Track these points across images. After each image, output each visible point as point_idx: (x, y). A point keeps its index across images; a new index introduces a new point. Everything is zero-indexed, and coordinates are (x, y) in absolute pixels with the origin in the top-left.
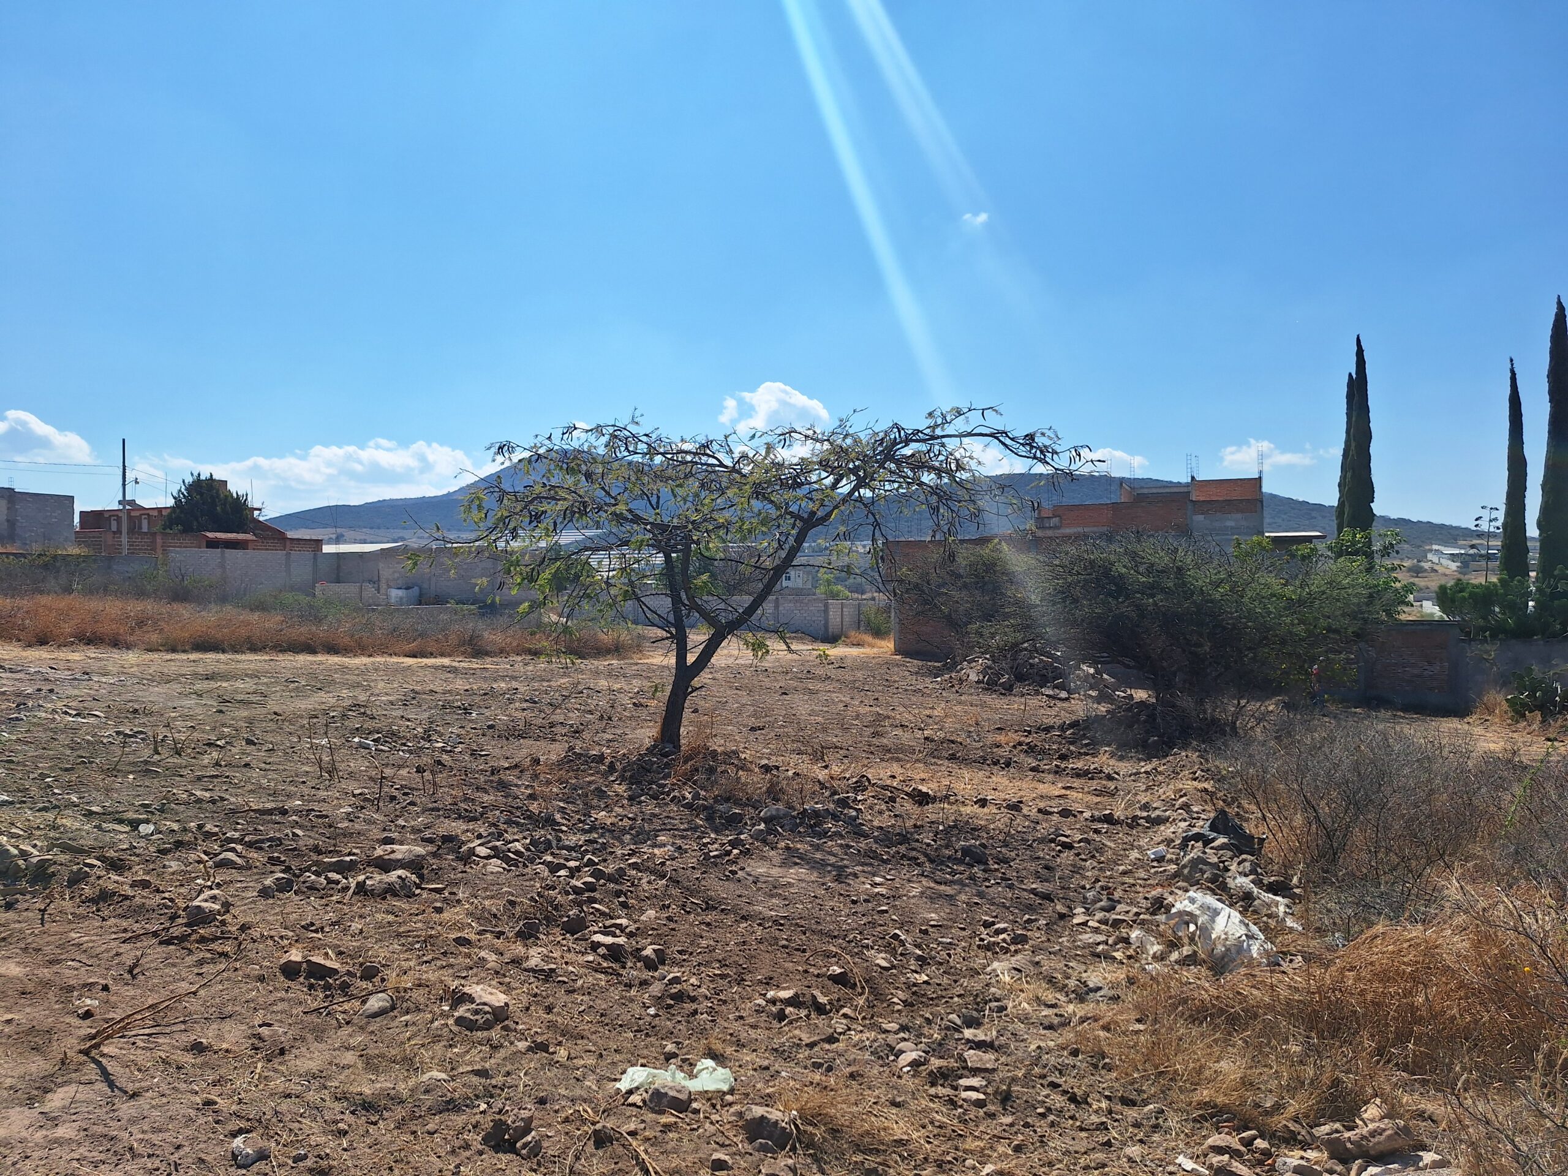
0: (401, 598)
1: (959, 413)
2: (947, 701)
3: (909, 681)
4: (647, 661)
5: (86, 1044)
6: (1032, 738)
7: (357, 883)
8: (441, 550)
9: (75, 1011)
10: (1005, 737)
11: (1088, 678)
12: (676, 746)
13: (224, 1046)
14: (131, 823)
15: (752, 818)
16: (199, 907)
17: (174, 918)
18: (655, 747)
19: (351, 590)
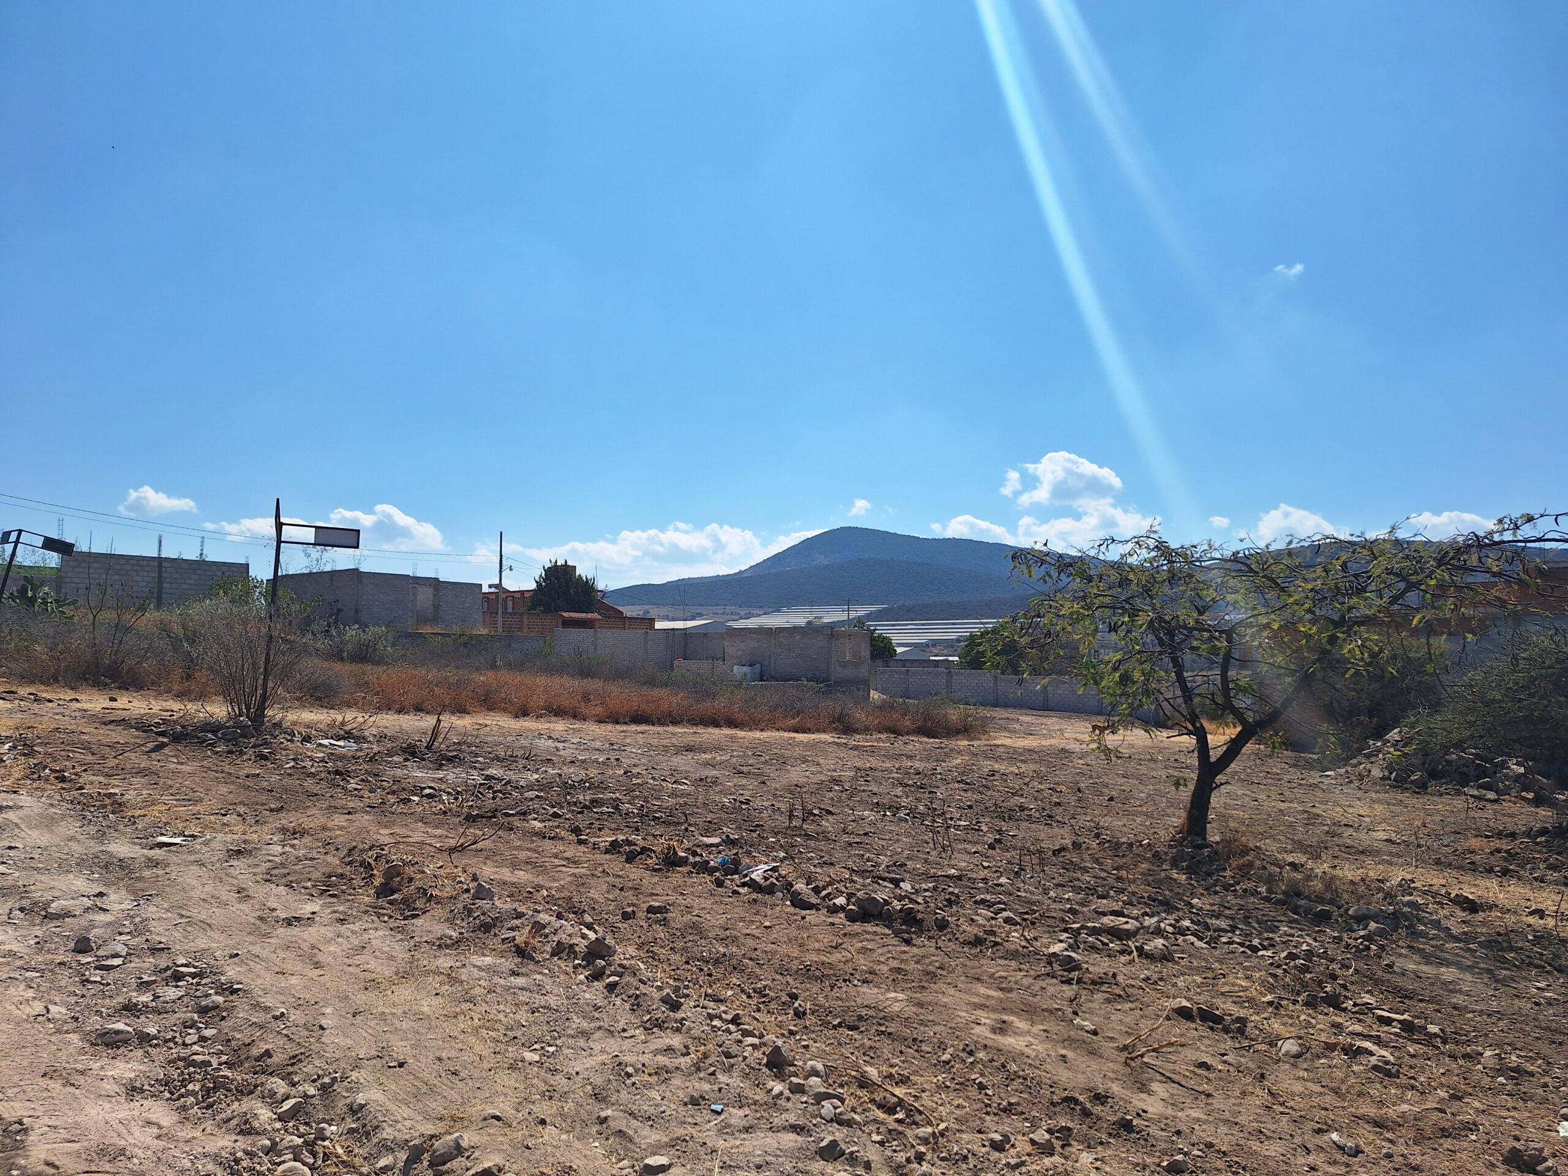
0: (745, 675)
1: (1530, 519)
2: (1359, 799)
3: (1294, 774)
4: (998, 742)
5: (1125, 1054)
6: (1505, 845)
7: (1136, 947)
8: (780, 630)
9: (1082, 1028)
10: (1475, 843)
11: (1518, 778)
12: (1205, 839)
13: (1220, 1067)
14: (891, 881)
15: (1341, 916)
16: (1069, 956)
17: (1050, 963)
18: (1184, 839)
19: (705, 667)
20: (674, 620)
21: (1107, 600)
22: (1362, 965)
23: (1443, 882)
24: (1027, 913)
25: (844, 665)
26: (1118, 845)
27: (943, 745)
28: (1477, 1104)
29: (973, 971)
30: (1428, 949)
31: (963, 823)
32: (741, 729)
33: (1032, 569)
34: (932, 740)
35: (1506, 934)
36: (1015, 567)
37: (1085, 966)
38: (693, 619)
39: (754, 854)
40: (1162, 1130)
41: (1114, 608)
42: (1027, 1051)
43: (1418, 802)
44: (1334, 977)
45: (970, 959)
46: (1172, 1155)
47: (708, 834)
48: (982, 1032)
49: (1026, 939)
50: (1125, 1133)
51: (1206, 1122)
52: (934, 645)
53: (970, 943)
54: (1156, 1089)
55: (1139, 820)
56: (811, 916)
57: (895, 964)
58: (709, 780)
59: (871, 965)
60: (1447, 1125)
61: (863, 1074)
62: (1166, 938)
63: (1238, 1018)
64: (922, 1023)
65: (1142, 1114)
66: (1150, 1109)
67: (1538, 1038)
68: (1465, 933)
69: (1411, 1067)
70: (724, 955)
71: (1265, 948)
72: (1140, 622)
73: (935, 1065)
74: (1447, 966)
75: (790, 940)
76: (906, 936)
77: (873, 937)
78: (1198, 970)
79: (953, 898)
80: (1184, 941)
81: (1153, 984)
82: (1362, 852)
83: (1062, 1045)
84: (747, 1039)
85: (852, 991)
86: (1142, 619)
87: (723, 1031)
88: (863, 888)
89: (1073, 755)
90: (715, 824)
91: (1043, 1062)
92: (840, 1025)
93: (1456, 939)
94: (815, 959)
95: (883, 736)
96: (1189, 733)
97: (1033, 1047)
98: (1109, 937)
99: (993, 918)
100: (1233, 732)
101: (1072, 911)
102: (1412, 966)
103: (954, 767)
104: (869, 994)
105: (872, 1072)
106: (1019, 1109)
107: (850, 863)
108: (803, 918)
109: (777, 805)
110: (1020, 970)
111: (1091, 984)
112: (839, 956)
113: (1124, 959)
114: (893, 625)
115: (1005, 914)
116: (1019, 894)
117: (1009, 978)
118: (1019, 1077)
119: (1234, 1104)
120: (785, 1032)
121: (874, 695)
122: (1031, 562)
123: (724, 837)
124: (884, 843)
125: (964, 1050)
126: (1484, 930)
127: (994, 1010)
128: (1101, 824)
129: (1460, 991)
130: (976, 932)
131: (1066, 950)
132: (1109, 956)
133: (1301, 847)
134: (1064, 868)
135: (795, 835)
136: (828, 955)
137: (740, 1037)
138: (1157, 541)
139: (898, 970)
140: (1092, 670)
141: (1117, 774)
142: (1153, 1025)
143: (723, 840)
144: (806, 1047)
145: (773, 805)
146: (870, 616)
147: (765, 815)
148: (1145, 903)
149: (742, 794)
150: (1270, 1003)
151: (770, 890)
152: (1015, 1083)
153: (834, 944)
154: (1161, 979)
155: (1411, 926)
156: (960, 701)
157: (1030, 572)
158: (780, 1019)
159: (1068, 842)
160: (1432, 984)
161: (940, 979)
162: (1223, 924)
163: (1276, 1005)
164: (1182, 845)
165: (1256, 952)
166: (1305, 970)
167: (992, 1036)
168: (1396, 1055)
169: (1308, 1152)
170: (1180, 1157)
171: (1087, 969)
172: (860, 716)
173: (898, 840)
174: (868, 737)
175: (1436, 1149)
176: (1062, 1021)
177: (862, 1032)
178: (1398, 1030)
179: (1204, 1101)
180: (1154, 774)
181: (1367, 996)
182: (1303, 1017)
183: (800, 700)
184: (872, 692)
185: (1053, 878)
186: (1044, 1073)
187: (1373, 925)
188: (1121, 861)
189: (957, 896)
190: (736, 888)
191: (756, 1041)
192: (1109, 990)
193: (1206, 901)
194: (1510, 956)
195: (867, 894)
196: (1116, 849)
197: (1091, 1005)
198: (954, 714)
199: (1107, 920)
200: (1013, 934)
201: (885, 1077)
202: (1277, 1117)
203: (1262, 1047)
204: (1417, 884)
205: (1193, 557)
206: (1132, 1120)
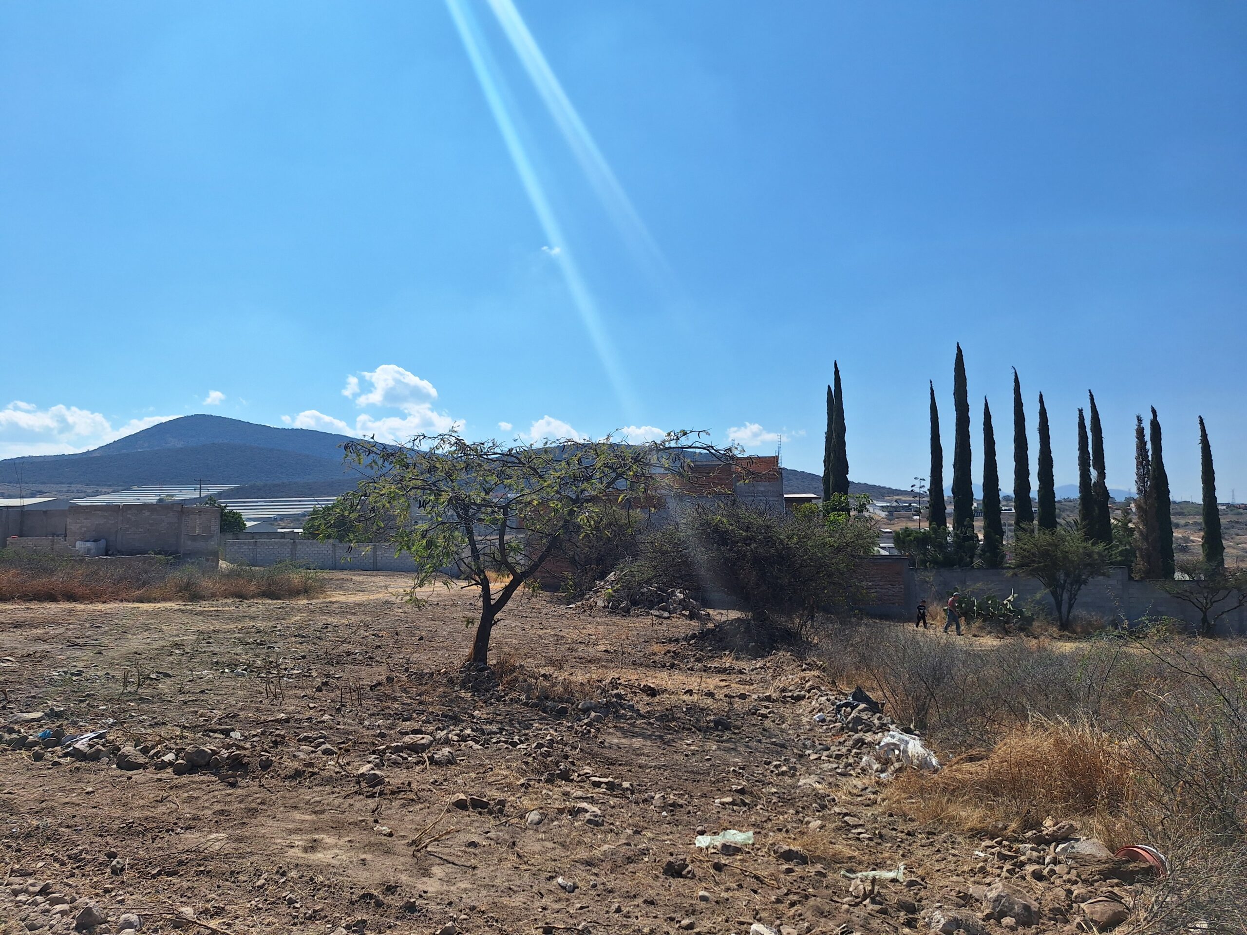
0: (89, 550)
2: (590, 623)
3: (550, 608)
4: (333, 599)
5: (414, 848)
6: (672, 647)
7: (428, 757)
8: (128, 507)
9: (380, 833)
10: (656, 648)
11: (681, 601)
12: (486, 663)
13: (484, 843)
14: (222, 732)
15: (574, 710)
16: (375, 774)
17: (358, 783)
18: (471, 665)
19: (43, 543)
20: (10, 497)
21: (419, 483)
22: (585, 745)
23: (637, 677)
24: (343, 743)
25: (194, 538)
26: (422, 675)
27: (284, 605)
28: (649, 835)
29: (292, 801)
30: (626, 726)
31: (296, 672)
32: (81, 603)
33: (362, 456)
34: (275, 602)
35: (671, 710)
36: (347, 455)
37: (387, 780)
38: (33, 496)
39: (81, 724)
40: (438, 904)
41: (424, 489)
42: (333, 862)
43: (624, 622)
44: (566, 757)
45: (290, 791)
46: (445, 923)
47: (30, 709)
48: (295, 853)
49: (341, 766)
50: (409, 914)
51: (471, 890)
52: (282, 520)
53: (290, 777)
54: (436, 871)
55: (440, 653)
56: (138, 776)
57: (218, 807)
58: (38, 655)
59: (195, 812)
60: (629, 854)
61: (179, 915)
62: (452, 746)
63: (499, 801)
64: (241, 856)
65: (424, 895)
66: (430, 889)
67: (686, 780)
68: (648, 712)
69: (611, 816)
70: (38, 827)
71: (522, 742)
72: (442, 500)
73: (250, 892)
74: (637, 737)
75: (113, 803)
76: (231, 780)
77: (200, 786)
78: (473, 768)
79: (279, 739)
80: (466, 746)
81: (439, 785)
82: (590, 661)
83: (362, 850)
84: (55, 907)
85: (173, 838)
86: (444, 497)
87: (29, 904)
88: (192, 741)
89: (394, 606)
90: (40, 698)
91: (345, 868)
92: (159, 873)
93: (643, 717)
94: (138, 816)
95: (229, 601)
96: (477, 584)
97: (339, 857)
98: (409, 752)
99: (312, 752)
100: (507, 580)
101: (382, 735)
102: (616, 741)
103: (293, 623)
104: (191, 839)
105: (188, 911)
106: (323, 914)
107: (183, 721)
108: (129, 778)
109: (112, 673)
110: (333, 793)
111: (390, 794)
112: (163, 809)
113: (418, 768)
114: (244, 502)
115: (324, 747)
116: (339, 727)
117: (323, 802)
118: (325, 886)
119: (492, 871)
120: (100, 892)
121: (223, 564)
122: (361, 451)
123: (47, 711)
124: (219, 698)
125: (277, 872)
126: (659, 708)
127: (307, 832)
128: (411, 659)
129: (643, 754)
130: (296, 766)
131: (373, 769)
132: (407, 768)
133: (551, 662)
134: (378, 700)
135: (128, 701)
136: (152, 810)
137: (47, 906)
138: (456, 438)
139: (222, 812)
140: (406, 539)
141: (427, 618)
142: (436, 819)
143: (46, 714)
144: (121, 902)
145: (107, 674)
146: (220, 495)
147: (98, 683)
148: (439, 720)
149: (75, 666)
150: (522, 785)
151: (95, 757)
152: (321, 892)
153: (159, 798)
154: (445, 780)
155: (617, 711)
156: (301, 567)
157: (359, 459)
158: (95, 879)
159: (383, 678)
160: (627, 752)
161: (260, 813)
162: (494, 728)
163: (526, 786)
164: (469, 670)
165: (515, 747)
166: (548, 754)
167: (304, 855)
168: (602, 808)
169: (542, 896)
170: (450, 924)
171: (389, 782)
172: (207, 584)
173: (233, 694)
174: (214, 603)
175: (624, 874)
176: (365, 830)
177: (182, 875)
178: (604, 790)
179: (471, 874)
180: (454, 615)
181: (587, 767)
182: (544, 792)
183: (146, 572)
184: (220, 562)
185: (368, 710)
186: (346, 878)
187: (593, 714)
188: (423, 688)
189: (283, 737)
190: (57, 760)
191: (65, 907)
192: (405, 796)
193: (484, 711)
194: (672, 724)
195: (196, 747)
196: (420, 679)
197: (389, 812)
198: (296, 578)
199: (407, 739)
200: (329, 763)
201: (201, 913)
202: (522, 874)
203: (516, 820)
204: (622, 681)
205: (482, 451)
206: (415, 902)
